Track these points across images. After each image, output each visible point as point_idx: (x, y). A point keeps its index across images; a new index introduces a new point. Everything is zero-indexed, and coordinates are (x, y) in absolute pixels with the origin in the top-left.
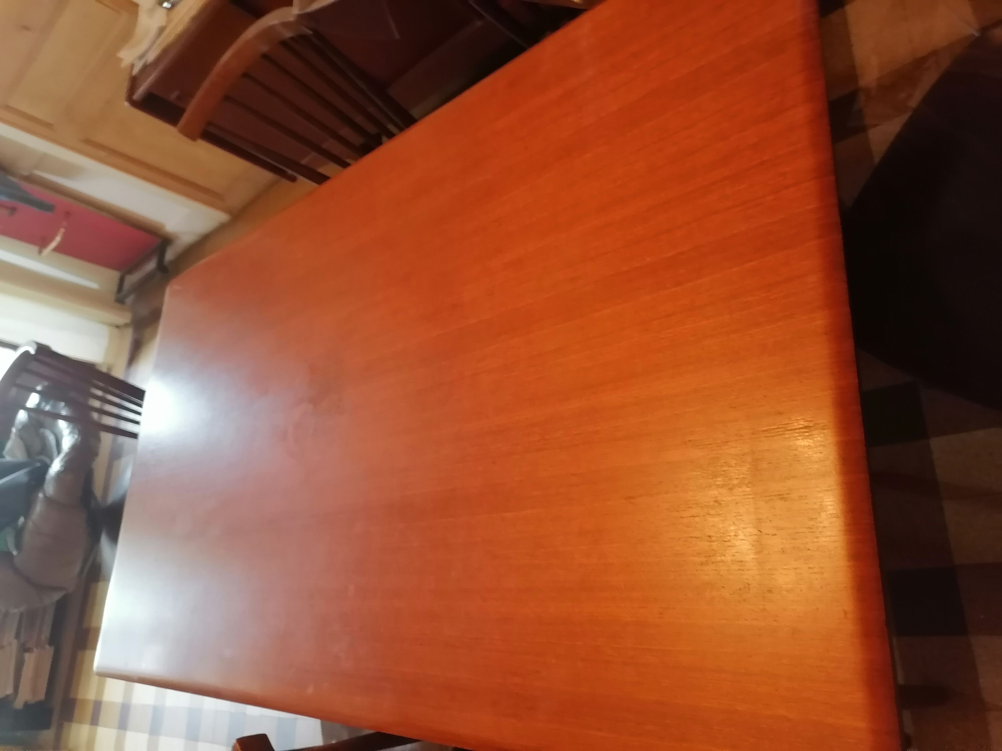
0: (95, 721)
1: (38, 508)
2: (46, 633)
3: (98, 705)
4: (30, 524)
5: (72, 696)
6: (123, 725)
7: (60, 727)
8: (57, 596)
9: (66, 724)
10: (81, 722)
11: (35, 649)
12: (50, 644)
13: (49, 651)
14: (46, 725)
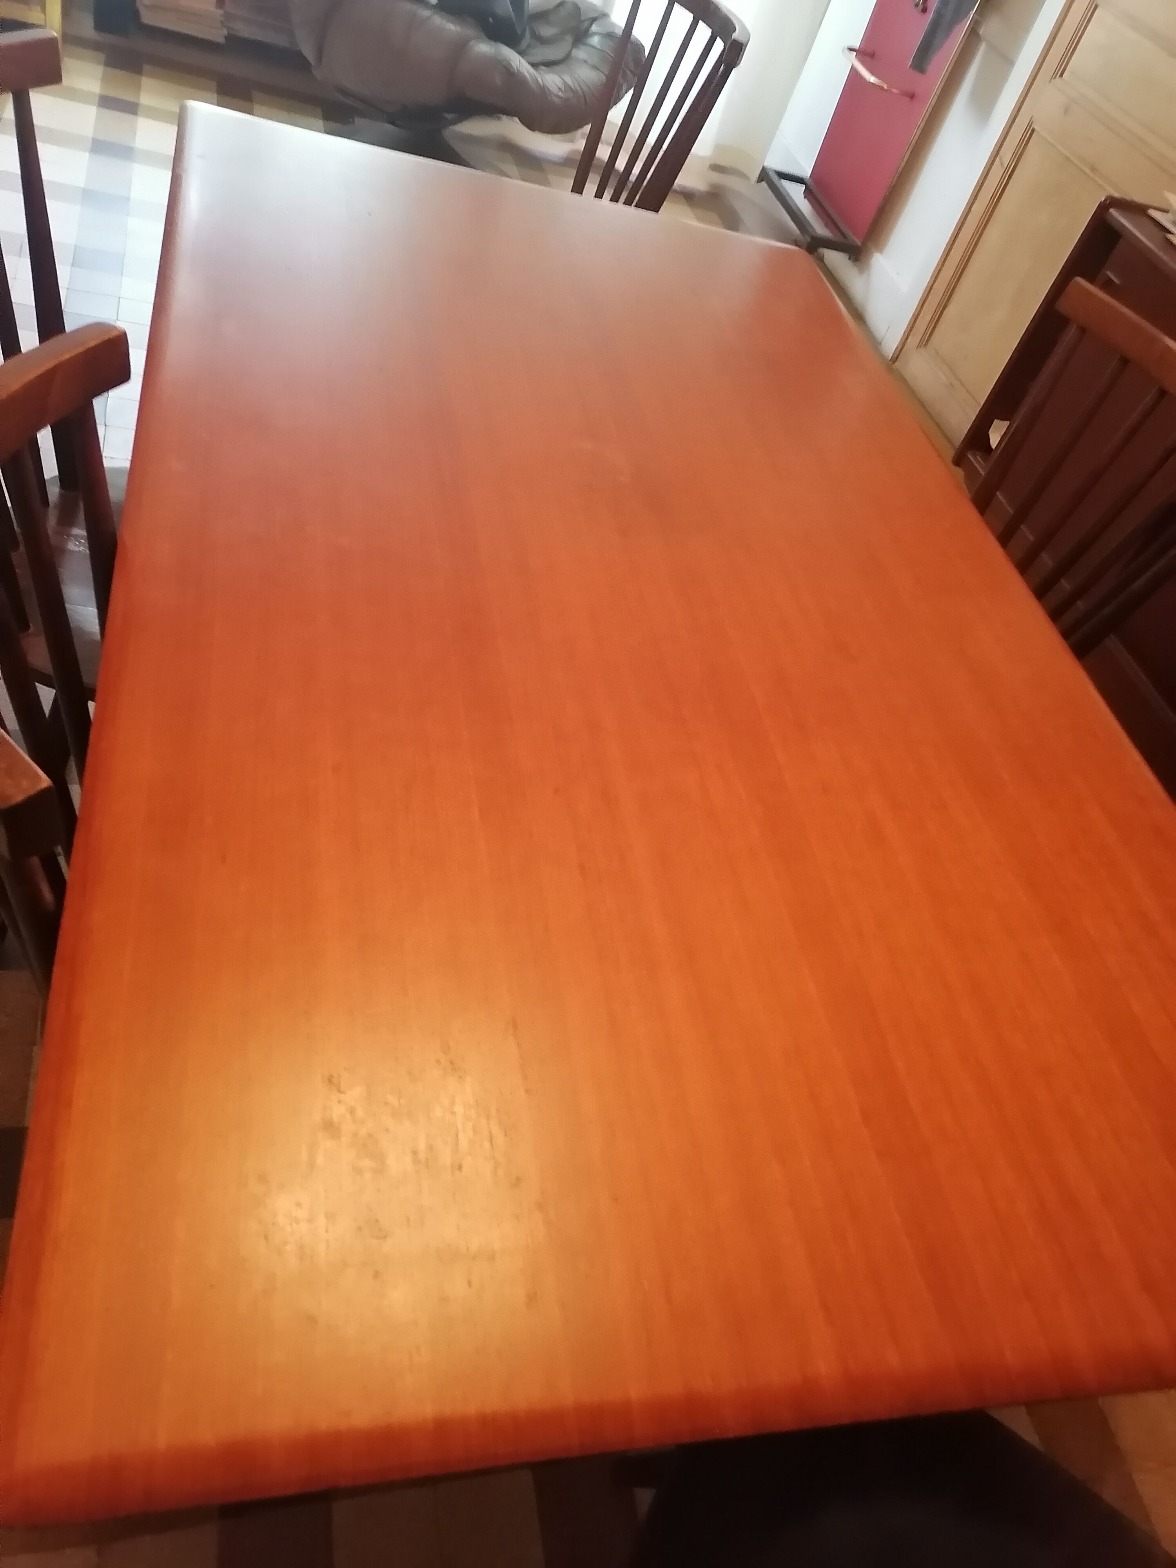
0: (106, 102)
1: (451, 27)
2: (245, 31)
3: (131, 108)
4: (426, 13)
5: (146, 68)
6: (99, 147)
7: (96, 47)
8: (309, 53)
9: (102, 57)
10: (105, 80)
11: (221, 12)
12: (230, 38)
13: (218, 35)
14: (100, 25)
